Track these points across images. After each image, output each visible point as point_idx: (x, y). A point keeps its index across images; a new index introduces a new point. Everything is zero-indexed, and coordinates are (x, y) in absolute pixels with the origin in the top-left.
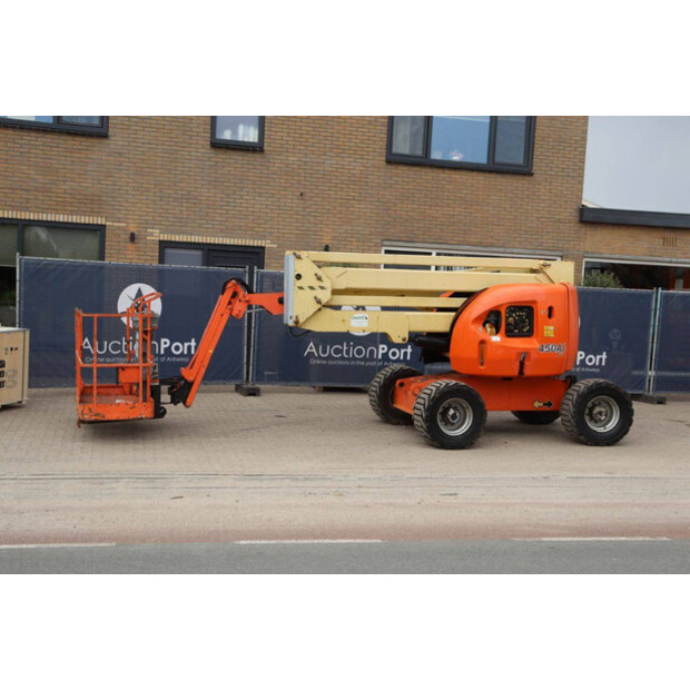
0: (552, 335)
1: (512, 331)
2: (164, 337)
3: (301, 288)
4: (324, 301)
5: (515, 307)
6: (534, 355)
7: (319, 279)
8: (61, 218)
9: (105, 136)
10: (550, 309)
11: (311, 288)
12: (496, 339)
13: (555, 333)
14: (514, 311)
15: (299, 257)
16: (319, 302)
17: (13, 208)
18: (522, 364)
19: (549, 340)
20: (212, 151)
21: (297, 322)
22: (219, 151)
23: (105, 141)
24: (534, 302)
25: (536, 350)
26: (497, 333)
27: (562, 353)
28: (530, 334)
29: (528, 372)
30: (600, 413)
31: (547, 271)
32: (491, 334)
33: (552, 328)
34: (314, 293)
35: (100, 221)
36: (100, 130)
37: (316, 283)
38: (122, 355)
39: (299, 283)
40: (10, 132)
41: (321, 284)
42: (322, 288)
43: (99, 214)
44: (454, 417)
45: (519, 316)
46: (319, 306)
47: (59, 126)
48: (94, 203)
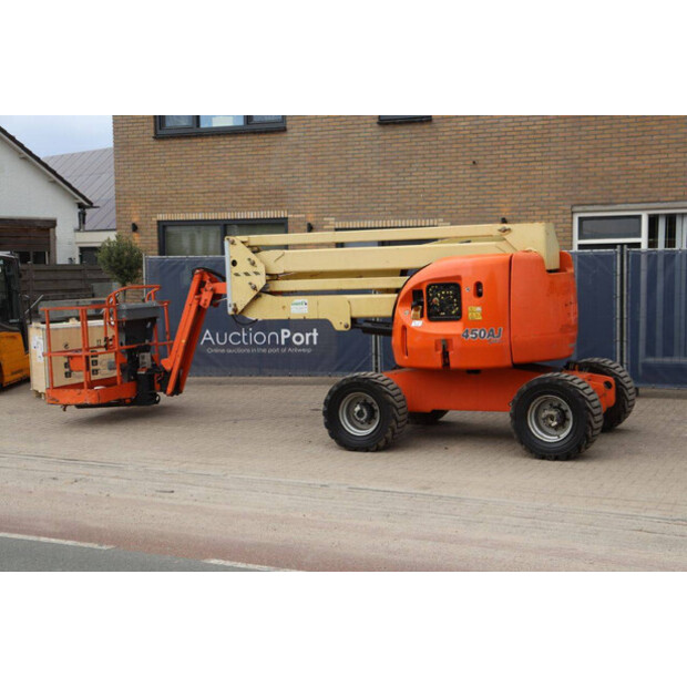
0: (480, 318)
1: (438, 314)
2: (285, 328)
3: (237, 275)
4: (260, 286)
5: (439, 285)
6: (456, 343)
7: (253, 264)
8: (251, 215)
9: (284, 130)
10: (478, 285)
11: (247, 274)
12: (417, 324)
13: (483, 315)
14: (437, 290)
15: (233, 243)
16: (255, 288)
17: (215, 210)
18: (445, 355)
19: (475, 324)
20: (381, 129)
21: (235, 310)
22: (387, 127)
23: (284, 135)
24: (459, 278)
25: (458, 335)
26: (422, 316)
27: (496, 340)
28: (458, 316)
29: (454, 363)
30: (552, 418)
31: (508, 237)
32: (415, 318)
33: (479, 309)
34: (249, 279)
35: (282, 214)
36: (281, 125)
37: (250, 269)
38: (242, 345)
39: (235, 270)
40: (210, 139)
41: (255, 269)
42: (256, 273)
43: (281, 208)
44: (360, 414)
45: (445, 295)
46: (255, 293)
47: (249, 127)
48: (276, 197)
